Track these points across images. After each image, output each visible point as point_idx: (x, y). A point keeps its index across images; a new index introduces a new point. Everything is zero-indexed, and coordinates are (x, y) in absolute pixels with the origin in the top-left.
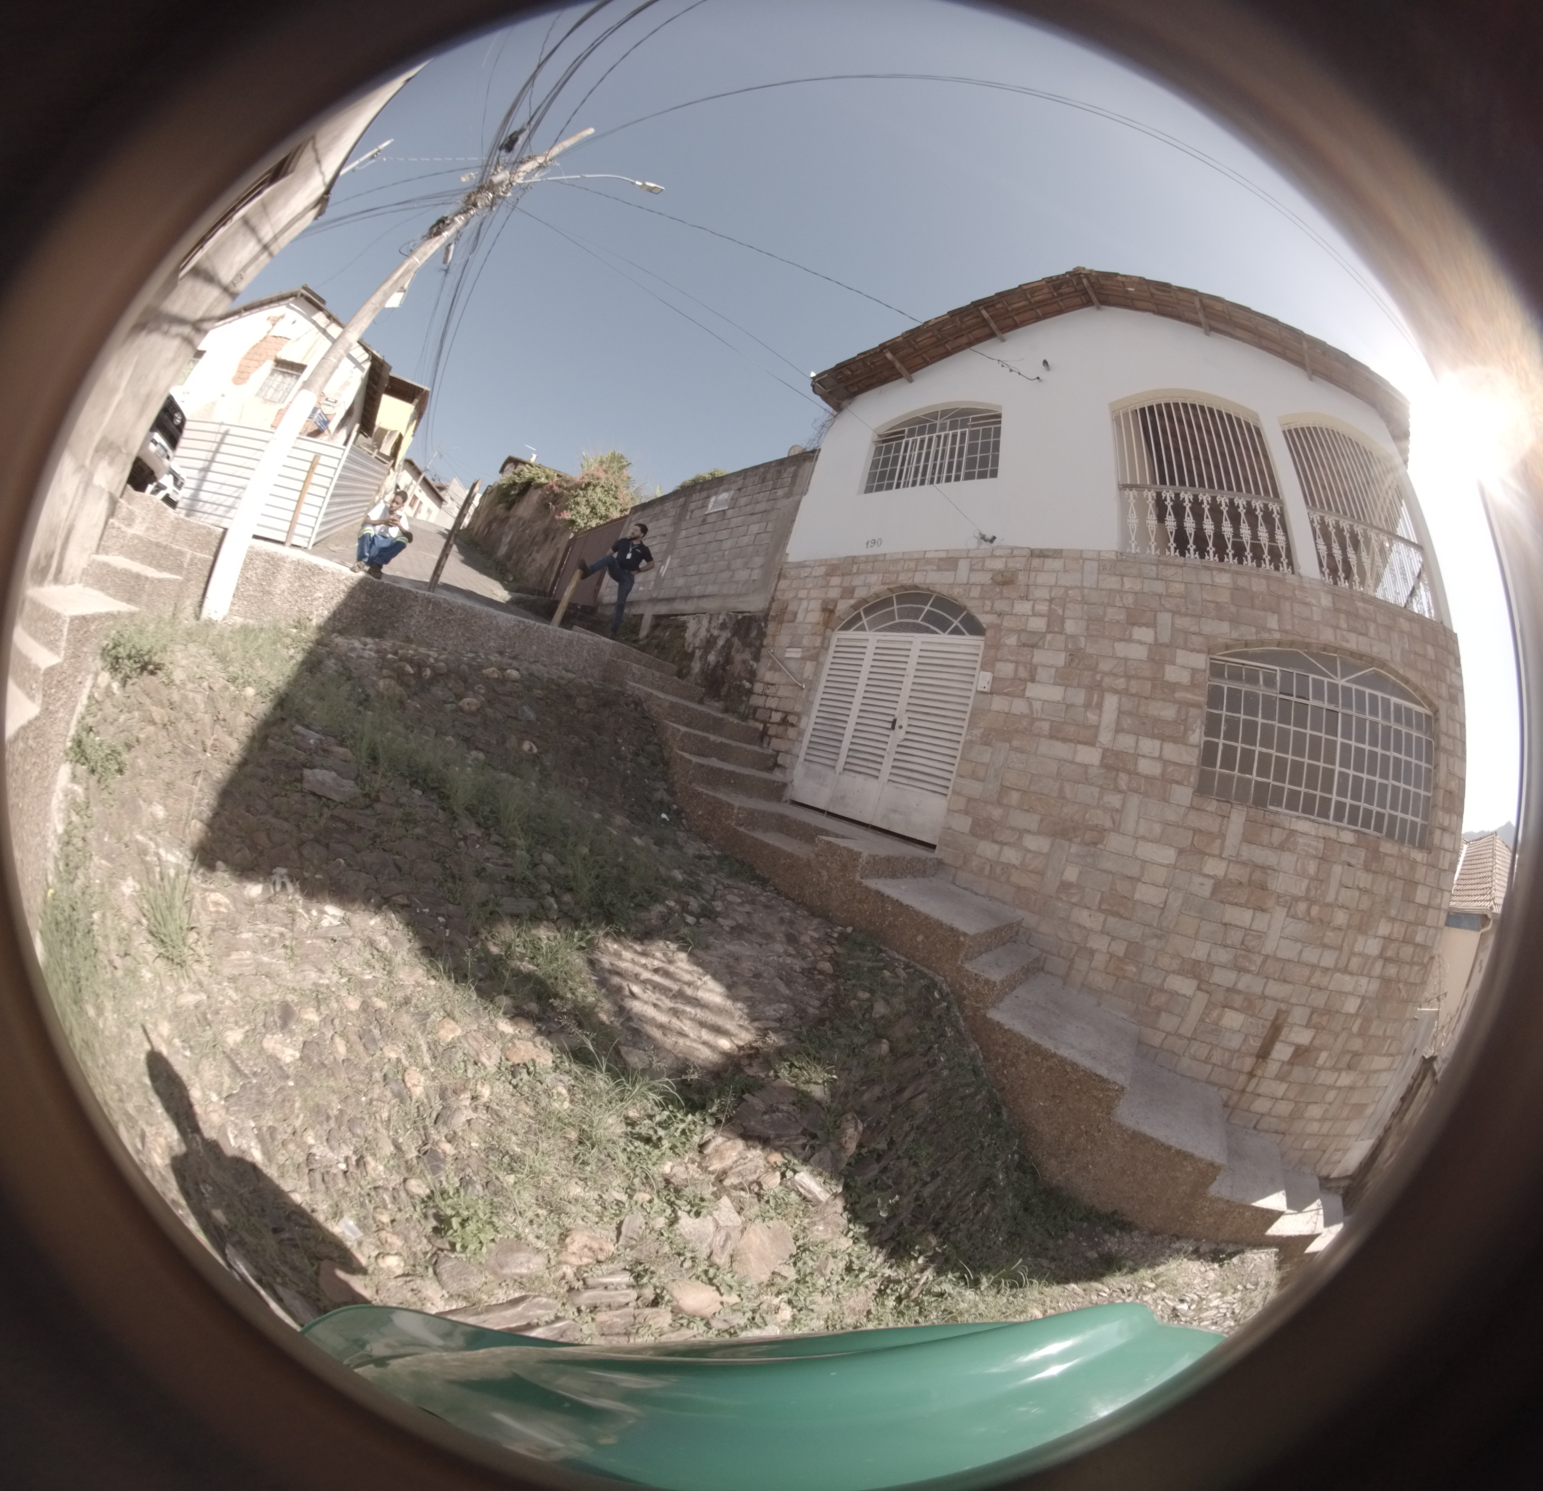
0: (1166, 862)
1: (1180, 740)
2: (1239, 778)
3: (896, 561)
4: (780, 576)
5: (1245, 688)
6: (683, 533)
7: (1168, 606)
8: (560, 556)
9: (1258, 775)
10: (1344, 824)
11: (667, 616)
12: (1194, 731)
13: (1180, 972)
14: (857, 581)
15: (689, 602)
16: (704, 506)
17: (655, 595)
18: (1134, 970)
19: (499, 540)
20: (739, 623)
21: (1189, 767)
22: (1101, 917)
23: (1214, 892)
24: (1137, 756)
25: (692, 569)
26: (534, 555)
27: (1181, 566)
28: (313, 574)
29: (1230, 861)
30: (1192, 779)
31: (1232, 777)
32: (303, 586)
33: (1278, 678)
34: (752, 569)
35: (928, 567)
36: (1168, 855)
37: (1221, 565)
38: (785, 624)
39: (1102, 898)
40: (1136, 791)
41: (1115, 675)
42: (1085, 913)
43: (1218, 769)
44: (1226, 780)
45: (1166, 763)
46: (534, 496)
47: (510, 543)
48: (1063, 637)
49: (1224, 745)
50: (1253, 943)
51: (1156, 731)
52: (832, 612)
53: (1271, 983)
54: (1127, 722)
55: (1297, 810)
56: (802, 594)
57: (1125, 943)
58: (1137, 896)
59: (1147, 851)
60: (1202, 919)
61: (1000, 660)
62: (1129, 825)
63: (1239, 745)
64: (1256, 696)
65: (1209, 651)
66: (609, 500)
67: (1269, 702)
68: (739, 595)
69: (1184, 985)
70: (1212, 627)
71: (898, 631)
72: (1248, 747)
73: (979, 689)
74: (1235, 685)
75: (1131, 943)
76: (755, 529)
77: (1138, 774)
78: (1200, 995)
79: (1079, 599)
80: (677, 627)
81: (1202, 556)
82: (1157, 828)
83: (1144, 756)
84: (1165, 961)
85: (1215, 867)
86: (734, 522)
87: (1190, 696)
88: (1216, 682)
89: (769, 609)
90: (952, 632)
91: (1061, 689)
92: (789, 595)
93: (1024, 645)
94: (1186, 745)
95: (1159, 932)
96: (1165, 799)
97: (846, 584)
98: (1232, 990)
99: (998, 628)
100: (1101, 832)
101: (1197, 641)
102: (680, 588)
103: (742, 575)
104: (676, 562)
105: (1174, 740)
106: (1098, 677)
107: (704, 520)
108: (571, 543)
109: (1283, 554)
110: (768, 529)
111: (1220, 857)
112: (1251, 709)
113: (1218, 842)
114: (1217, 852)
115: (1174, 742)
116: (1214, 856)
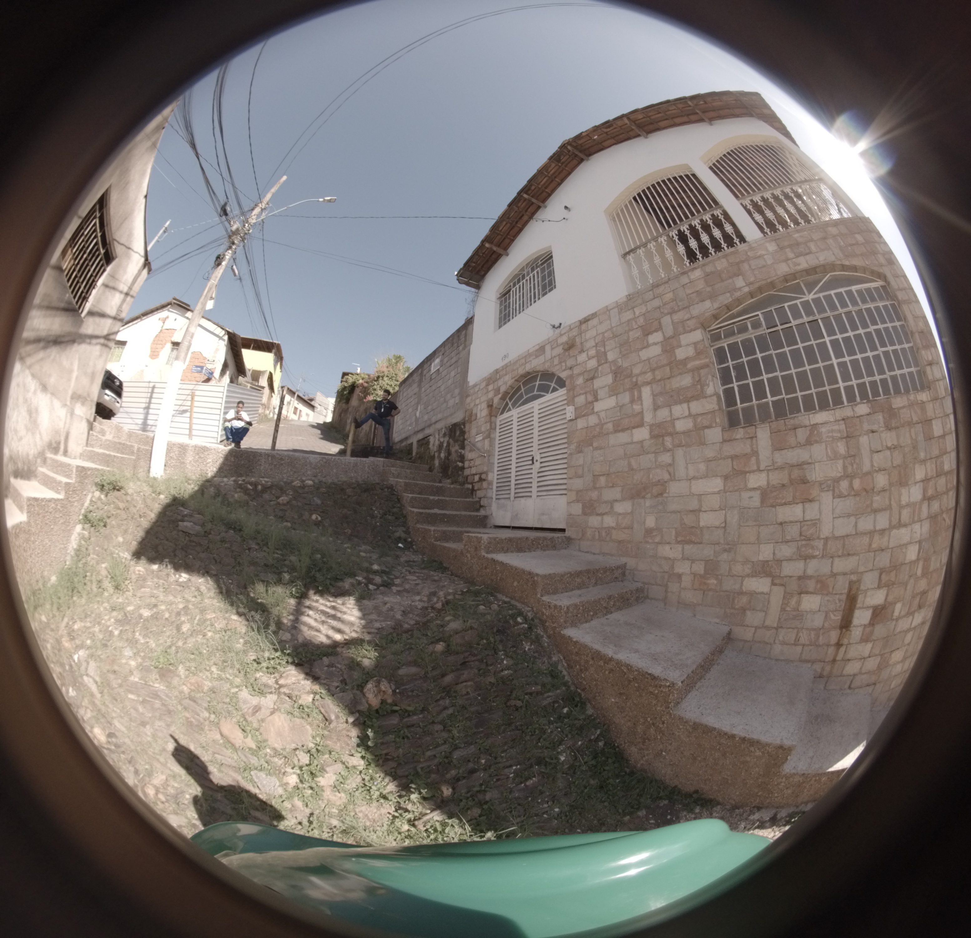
0: (716, 490)
1: (700, 396)
2: (758, 405)
5: (739, 338)
7: (666, 311)
9: (772, 396)
10: (858, 401)
11: (422, 440)
12: (708, 385)
13: (755, 574)
15: (429, 428)
16: (430, 371)
18: (715, 582)
20: (451, 431)
21: (713, 412)
22: (680, 547)
23: (763, 501)
24: (673, 421)
25: (430, 408)
27: (667, 282)
29: (768, 471)
30: (718, 420)
31: (751, 406)
33: (762, 319)
34: (455, 397)
36: (716, 484)
37: (693, 267)
38: (472, 423)
39: (676, 533)
40: (680, 446)
41: (645, 373)
42: (668, 547)
43: (739, 405)
44: (748, 411)
45: (695, 417)
48: (608, 365)
49: (738, 386)
50: (810, 532)
51: (682, 398)
52: (492, 406)
53: (837, 560)
54: (660, 400)
56: (478, 402)
57: (703, 563)
58: (702, 524)
59: (699, 486)
60: (759, 526)
61: (577, 396)
62: (681, 472)
63: (750, 381)
64: (749, 340)
67: (761, 339)
68: (452, 415)
69: (759, 585)
70: (699, 309)
72: (757, 379)
73: (568, 419)
74: (731, 340)
75: (707, 562)
76: (453, 374)
77: (677, 433)
78: (775, 588)
79: (612, 336)
80: (426, 444)
82: (702, 467)
83: (678, 419)
84: (738, 569)
85: (757, 480)
87: (698, 363)
88: (718, 345)
90: (552, 392)
91: (614, 398)
92: (472, 405)
93: (587, 380)
94: (706, 397)
95: (726, 547)
96: (702, 443)
97: (495, 387)
98: (803, 578)
99: (571, 377)
100: (663, 484)
101: (691, 324)
105: (696, 398)
106: (635, 380)
110: (459, 371)
111: (759, 470)
112: (750, 351)
113: (753, 459)
114: (755, 467)
115: (697, 400)
116: (753, 471)
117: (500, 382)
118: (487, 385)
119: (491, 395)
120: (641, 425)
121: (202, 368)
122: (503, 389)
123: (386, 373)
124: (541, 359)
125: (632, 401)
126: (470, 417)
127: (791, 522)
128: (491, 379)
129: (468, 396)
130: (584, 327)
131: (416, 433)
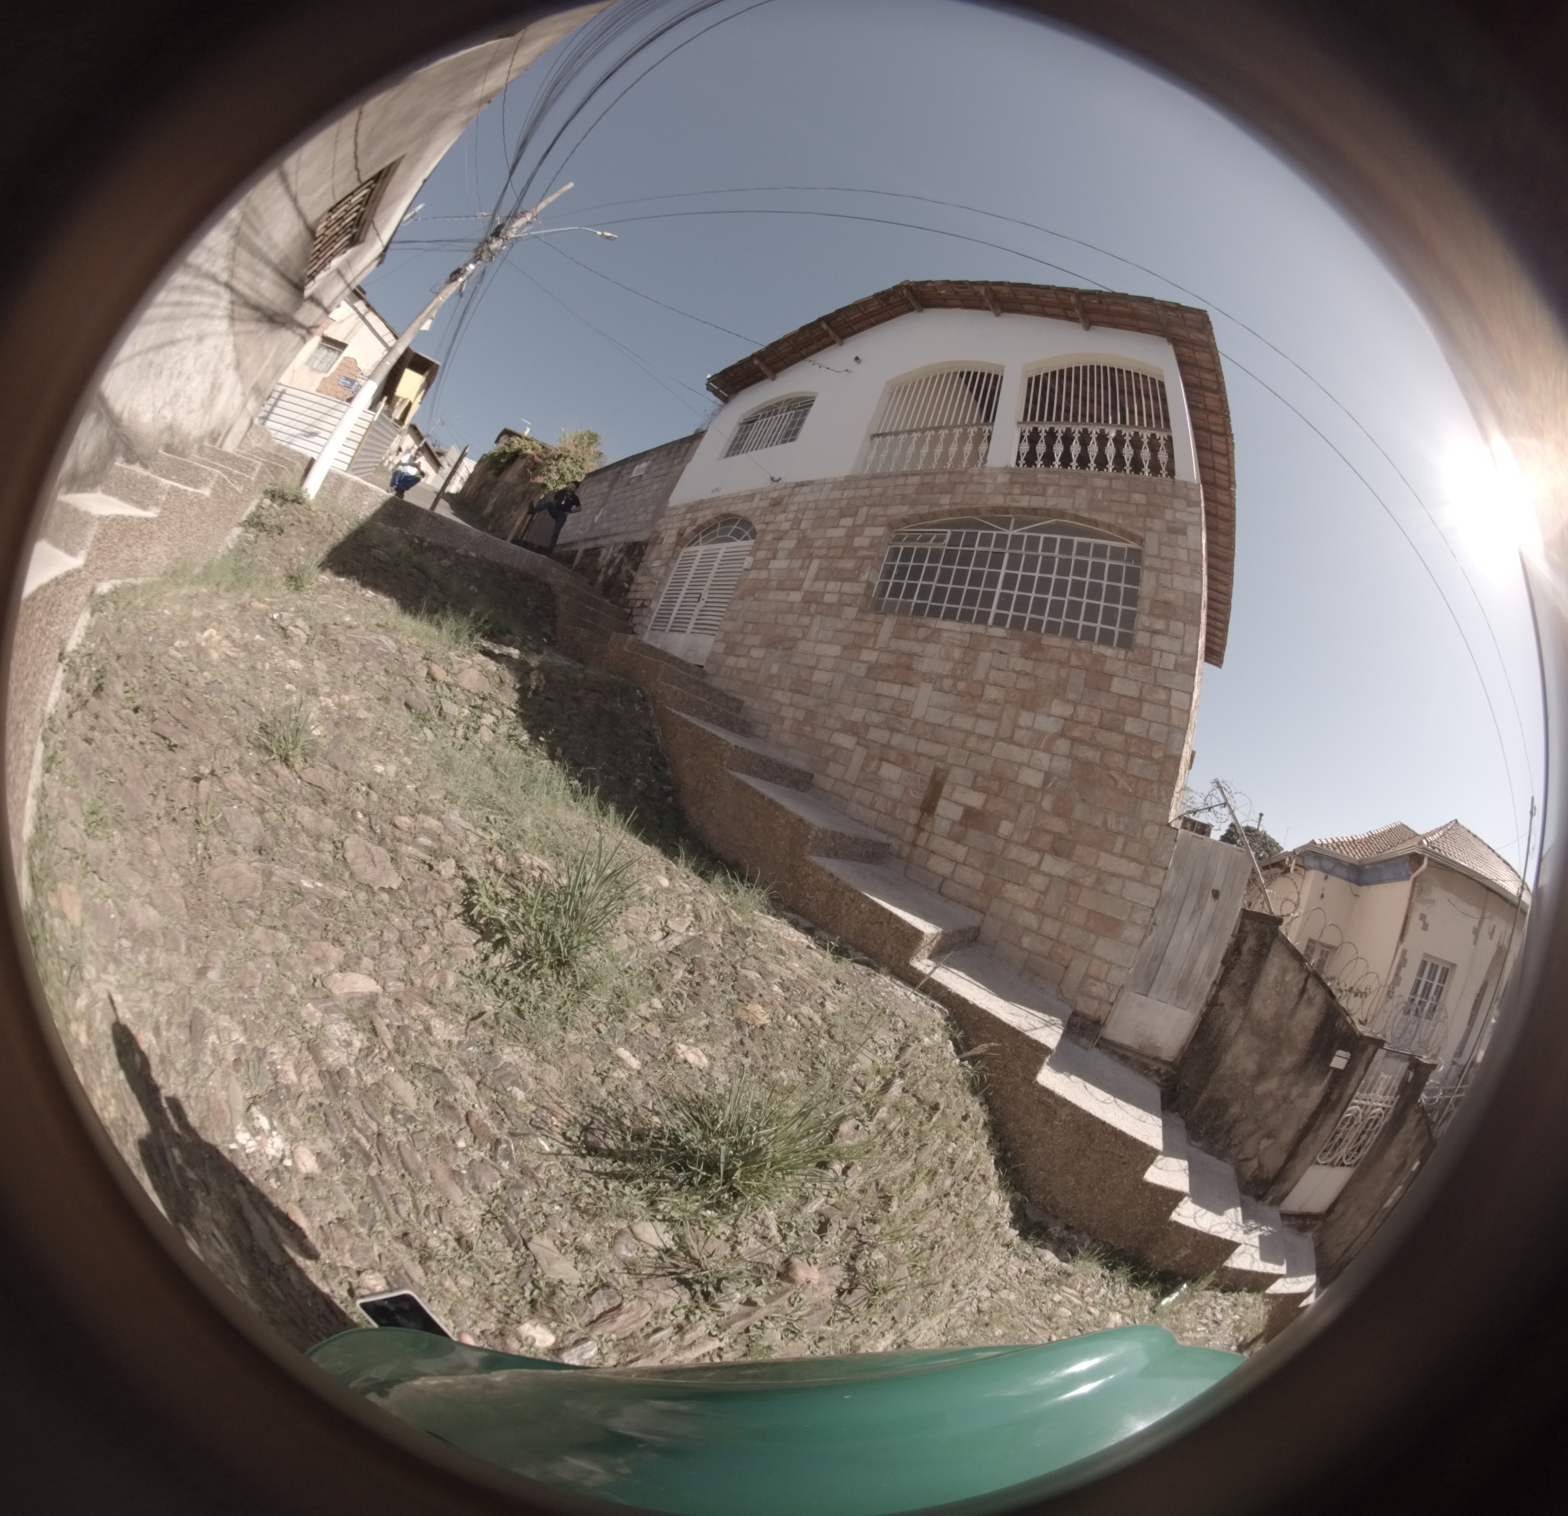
0: (834, 655)
1: (854, 580)
3: (723, 500)
6: (614, 492)
9: (918, 599)
10: (1006, 628)
11: (591, 549)
15: (605, 539)
16: (631, 472)
18: (810, 730)
19: (487, 502)
20: (630, 548)
21: (857, 595)
22: (790, 695)
23: (868, 673)
24: (824, 593)
25: (614, 516)
26: (512, 512)
29: (881, 651)
31: (898, 601)
33: (948, 537)
34: (647, 513)
35: (740, 502)
36: (836, 650)
38: (656, 547)
39: (792, 682)
40: (821, 614)
41: (822, 548)
42: (780, 693)
43: (886, 597)
45: (840, 593)
50: (902, 710)
51: (839, 577)
52: (683, 536)
53: (923, 742)
54: (823, 574)
55: (953, 620)
56: (670, 526)
57: (805, 712)
58: (814, 679)
59: (822, 649)
60: (859, 691)
61: (760, 550)
62: (813, 634)
65: (889, 525)
67: (937, 552)
68: (635, 531)
69: (846, 741)
71: (716, 543)
72: (913, 582)
73: (745, 568)
75: (808, 711)
77: (823, 603)
78: (859, 748)
80: (595, 556)
82: (830, 634)
83: (829, 592)
84: (831, 722)
85: (869, 656)
86: (645, 482)
87: (866, 553)
89: (650, 538)
90: (742, 539)
91: (788, 561)
93: (775, 539)
96: (838, 616)
97: (694, 517)
98: (886, 746)
100: (795, 640)
101: (880, 520)
105: (848, 580)
106: (812, 551)
107: (630, 480)
110: (663, 486)
111: (874, 649)
112: (921, 558)
113: (872, 639)
114: (871, 646)
116: (869, 648)
117: (700, 514)
118: (686, 512)
119: (686, 523)
120: (798, 589)
121: (353, 382)
122: (699, 522)
123: (571, 455)
124: (747, 506)
125: (801, 568)
126: (655, 540)
127: (887, 697)
128: (692, 508)
129: (662, 516)
130: (797, 489)
131: (586, 540)
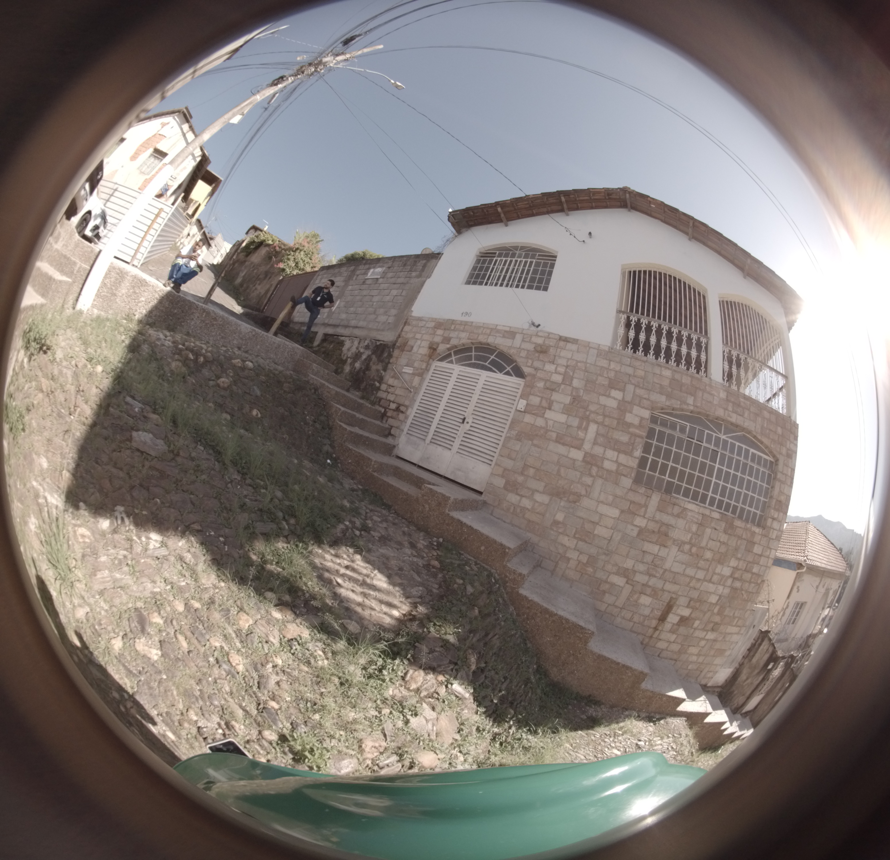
0: (613, 516)
1: (629, 454)
2: (658, 478)
3: (479, 327)
4: (405, 323)
5: (668, 431)
6: (350, 288)
7: (633, 382)
8: (273, 288)
9: (669, 477)
10: (714, 508)
11: (332, 335)
12: (637, 450)
13: (617, 574)
14: (453, 335)
15: (347, 329)
17: (326, 321)
19: (238, 274)
20: (377, 347)
21: (632, 468)
22: (575, 541)
23: (639, 534)
24: (603, 459)
25: (352, 309)
26: (257, 286)
27: (644, 362)
28: (142, 286)
29: (649, 520)
30: (633, 475)
31: (654, 476)
32: (135, 292)
33: (687, 429)
34: (389, 316)
35: (498, 335)
37: (667, 365)
38: (404, 352)
39: (576, 531)
40: (601, 477)
41: (597, 413)
42: (566, 538)
43: (647, 471)
44: (651, 478)
45: (619, 464)
46: (263, 251)
47: (244, 277)
48: (571, 388)
49: (652, 459)
50: (658, 563)
51: (616, 447)
52: (435, 350)
53: (667, 583)
54: (601, 440)
55: (688, 498)
56: (418, 336)
57: (588, 556)
59: (604, 509)
61: (533, 395)
62: (595, 494)
63: (661, 461)
64: (674, 437)
65: (652, 409)
66: (307, 260)
67: (680, 441)
68: (378, 330)
69: (619, 581)
70: (656, 397)
71: (474, 367)
72: (665, 462)
73: (518, 409)
74: (663, 429)
75: (590, 556)
76: (394, 292)
77: (603, 468)
78: (628, 586)
79: (584, 368)
80: (338, 343)
81: (657, 358)
83: (607, 459)
84: (609, 567)
85: (640, 522)
86: (382, 286)
87: (637, 431)
88: (653, 426)
89: (396, 341)
90: (505, 374)
91: (565, 416)
92: (410, 335)
93: (547, 389)
94: (632, 456)
96: (616, 483)
97: (446, 335)
98: (645, 585)
99: (534, 376)
100: (579, 496)
101: (646, 403)
102: (342, 320)
103: (382, 318)
104: (343, 304)
106: (588, 413)
107: (364, 282)
108: (280, 282)
109: (703, 366)
110: (403, 294)
111: (644, 517)
112: (670, 443)
113: (643, 509)
114: (642, 514)
115: (626, 454)
116: (640, 516)
119: (437, 339)
120: (579, 448)
125: (579, 427)
127: (650, 553)
130: (561, 343)
